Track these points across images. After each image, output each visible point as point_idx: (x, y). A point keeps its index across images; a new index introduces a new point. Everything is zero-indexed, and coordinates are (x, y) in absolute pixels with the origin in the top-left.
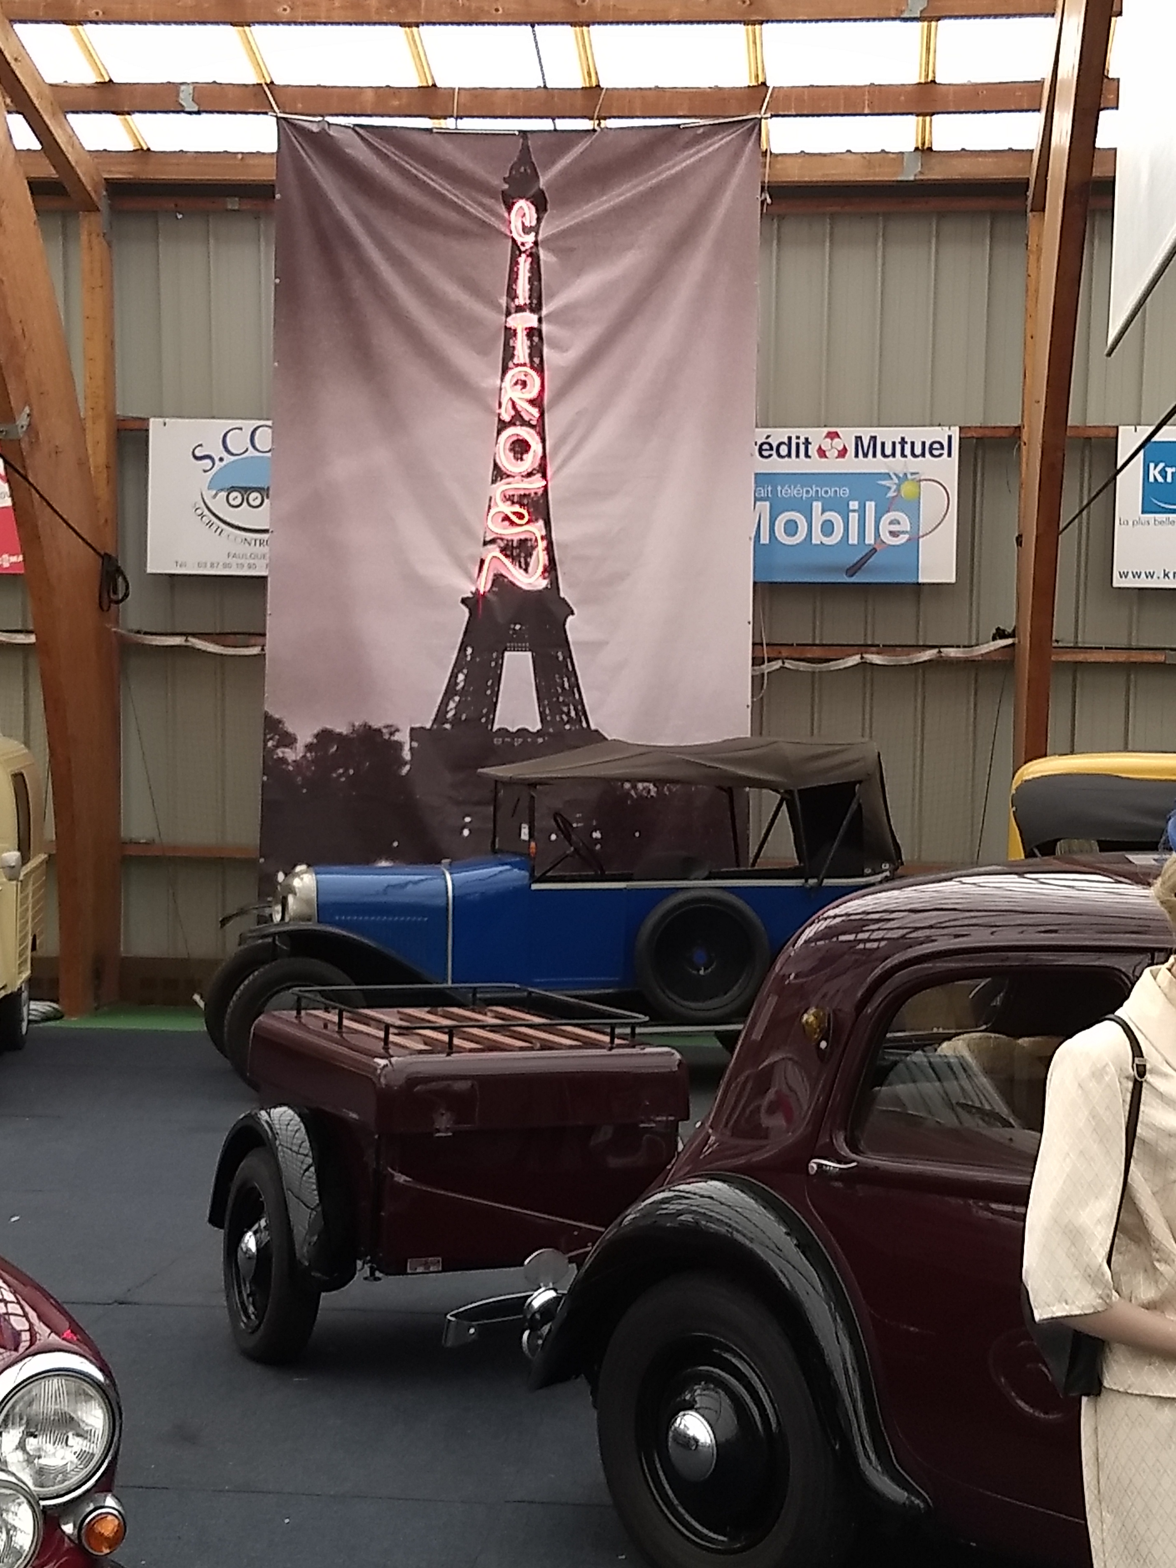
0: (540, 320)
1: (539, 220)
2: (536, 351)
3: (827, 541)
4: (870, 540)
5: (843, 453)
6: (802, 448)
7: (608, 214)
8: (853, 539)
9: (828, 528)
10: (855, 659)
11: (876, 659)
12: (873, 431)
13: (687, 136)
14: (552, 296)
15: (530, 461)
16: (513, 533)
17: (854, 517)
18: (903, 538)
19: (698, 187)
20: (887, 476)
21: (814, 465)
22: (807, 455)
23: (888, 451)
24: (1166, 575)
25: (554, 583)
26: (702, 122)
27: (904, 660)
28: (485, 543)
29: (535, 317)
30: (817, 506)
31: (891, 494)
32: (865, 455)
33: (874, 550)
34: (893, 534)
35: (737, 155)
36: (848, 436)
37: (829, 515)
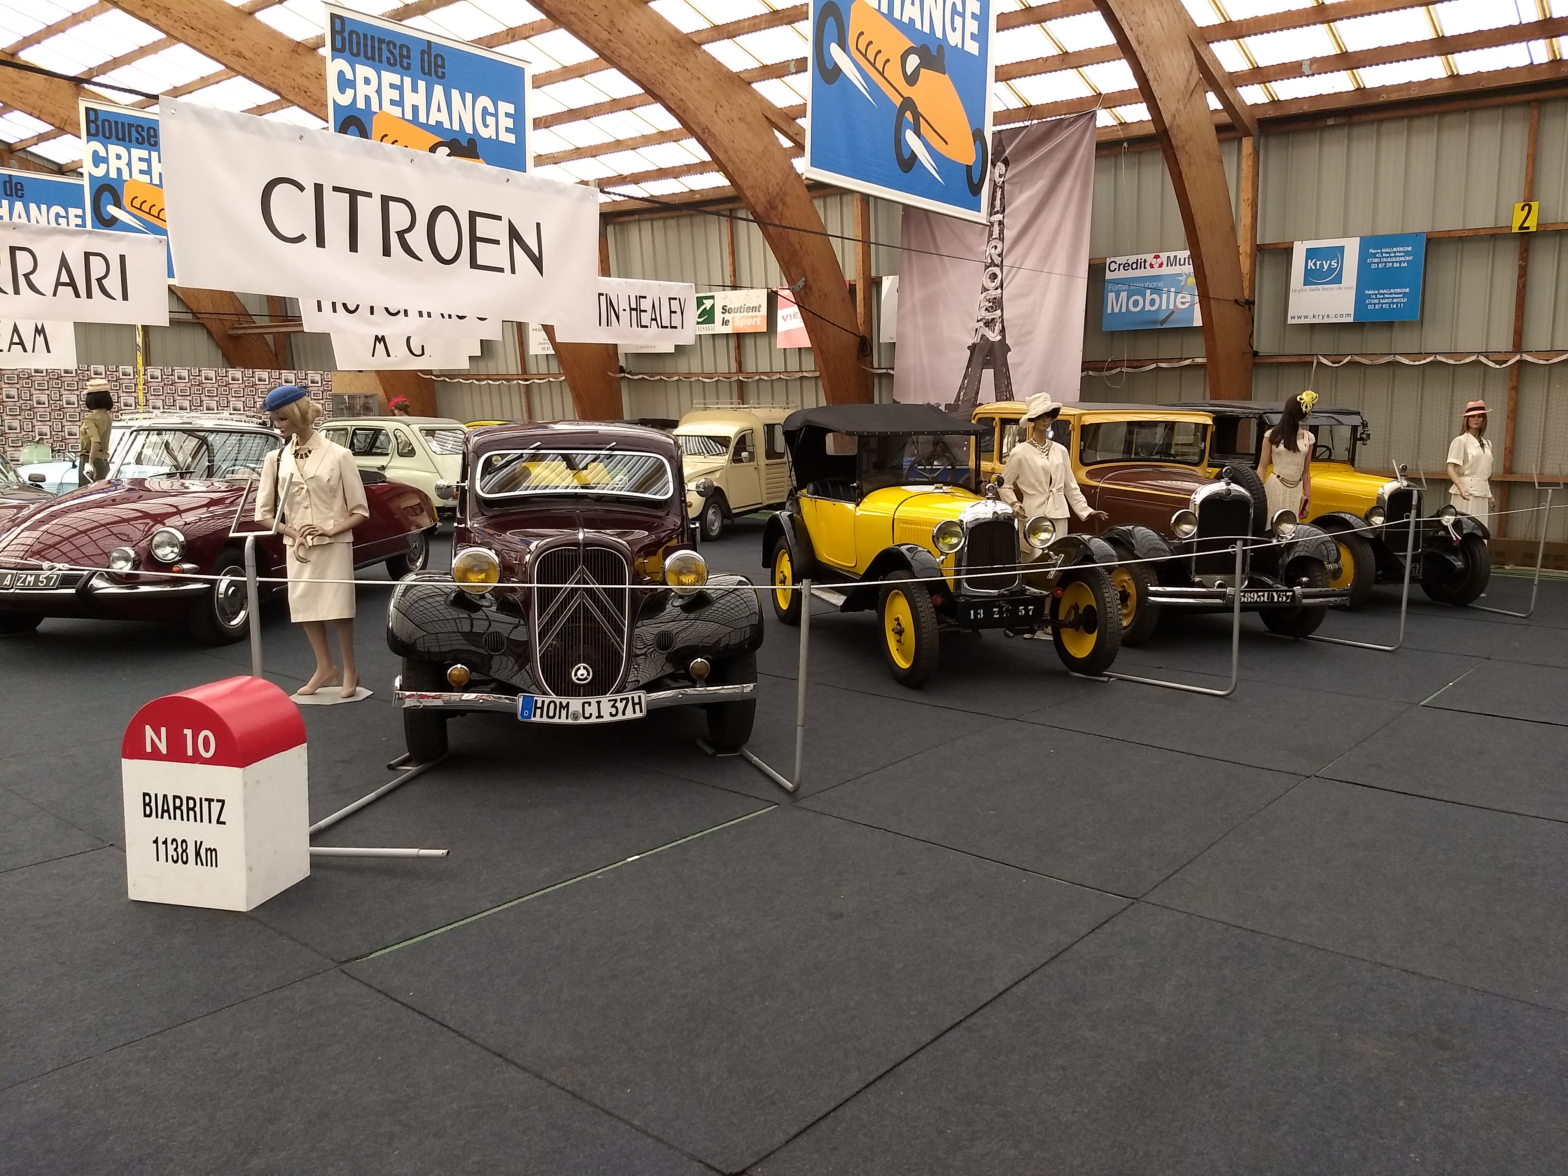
0: (1004, 217)
1: (1006, 171)
2: (1001, 232)
3: (1152, 309)
4: (1171, 307)
5: (1161, 265)
6: (1143, 264)
7: (1032, 163)
8: (1164, 307)
9: (1152, 303)
10: (1154, 366)
11: (1163, 365)
12: (1175, 253)
13: (1067, 122)
14: (1010, 205)
15: (997, 282)
16: (989, 316)
17: (1165, 296)
18: (1187, 305)
19: (1069, 146)
20: (1181, 275)
21: (1148, 272)
22: (1145, 268)
23: (1182, 263)
24: (1314, 317)
25: (1004, 337)
26: (1072, 116)
27: (1176, 365)
28: (978, 321)
29: (1002, 216)
30: (1148, 291)
31: (1182, 284)
32: (1171, 266)
33: (1173, 312)
34: (1183, 303)
35: (1086, 129)
36: (1164, 256)
37: (1154, 296)
